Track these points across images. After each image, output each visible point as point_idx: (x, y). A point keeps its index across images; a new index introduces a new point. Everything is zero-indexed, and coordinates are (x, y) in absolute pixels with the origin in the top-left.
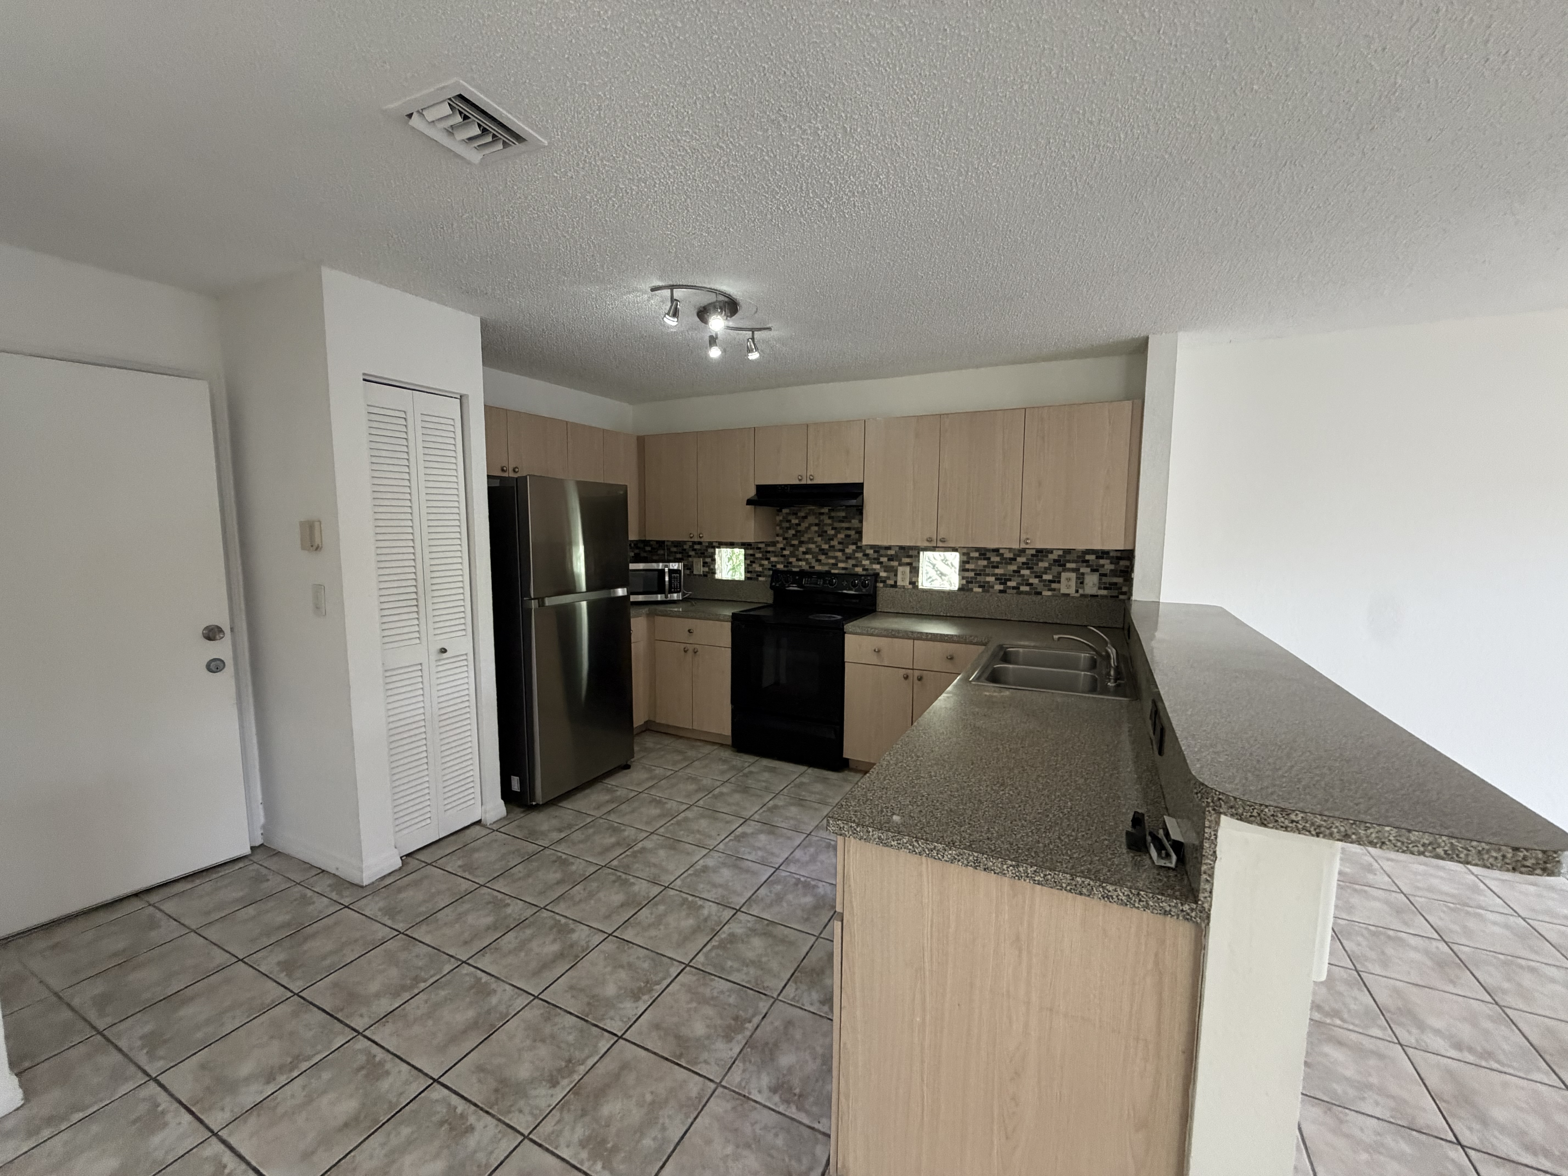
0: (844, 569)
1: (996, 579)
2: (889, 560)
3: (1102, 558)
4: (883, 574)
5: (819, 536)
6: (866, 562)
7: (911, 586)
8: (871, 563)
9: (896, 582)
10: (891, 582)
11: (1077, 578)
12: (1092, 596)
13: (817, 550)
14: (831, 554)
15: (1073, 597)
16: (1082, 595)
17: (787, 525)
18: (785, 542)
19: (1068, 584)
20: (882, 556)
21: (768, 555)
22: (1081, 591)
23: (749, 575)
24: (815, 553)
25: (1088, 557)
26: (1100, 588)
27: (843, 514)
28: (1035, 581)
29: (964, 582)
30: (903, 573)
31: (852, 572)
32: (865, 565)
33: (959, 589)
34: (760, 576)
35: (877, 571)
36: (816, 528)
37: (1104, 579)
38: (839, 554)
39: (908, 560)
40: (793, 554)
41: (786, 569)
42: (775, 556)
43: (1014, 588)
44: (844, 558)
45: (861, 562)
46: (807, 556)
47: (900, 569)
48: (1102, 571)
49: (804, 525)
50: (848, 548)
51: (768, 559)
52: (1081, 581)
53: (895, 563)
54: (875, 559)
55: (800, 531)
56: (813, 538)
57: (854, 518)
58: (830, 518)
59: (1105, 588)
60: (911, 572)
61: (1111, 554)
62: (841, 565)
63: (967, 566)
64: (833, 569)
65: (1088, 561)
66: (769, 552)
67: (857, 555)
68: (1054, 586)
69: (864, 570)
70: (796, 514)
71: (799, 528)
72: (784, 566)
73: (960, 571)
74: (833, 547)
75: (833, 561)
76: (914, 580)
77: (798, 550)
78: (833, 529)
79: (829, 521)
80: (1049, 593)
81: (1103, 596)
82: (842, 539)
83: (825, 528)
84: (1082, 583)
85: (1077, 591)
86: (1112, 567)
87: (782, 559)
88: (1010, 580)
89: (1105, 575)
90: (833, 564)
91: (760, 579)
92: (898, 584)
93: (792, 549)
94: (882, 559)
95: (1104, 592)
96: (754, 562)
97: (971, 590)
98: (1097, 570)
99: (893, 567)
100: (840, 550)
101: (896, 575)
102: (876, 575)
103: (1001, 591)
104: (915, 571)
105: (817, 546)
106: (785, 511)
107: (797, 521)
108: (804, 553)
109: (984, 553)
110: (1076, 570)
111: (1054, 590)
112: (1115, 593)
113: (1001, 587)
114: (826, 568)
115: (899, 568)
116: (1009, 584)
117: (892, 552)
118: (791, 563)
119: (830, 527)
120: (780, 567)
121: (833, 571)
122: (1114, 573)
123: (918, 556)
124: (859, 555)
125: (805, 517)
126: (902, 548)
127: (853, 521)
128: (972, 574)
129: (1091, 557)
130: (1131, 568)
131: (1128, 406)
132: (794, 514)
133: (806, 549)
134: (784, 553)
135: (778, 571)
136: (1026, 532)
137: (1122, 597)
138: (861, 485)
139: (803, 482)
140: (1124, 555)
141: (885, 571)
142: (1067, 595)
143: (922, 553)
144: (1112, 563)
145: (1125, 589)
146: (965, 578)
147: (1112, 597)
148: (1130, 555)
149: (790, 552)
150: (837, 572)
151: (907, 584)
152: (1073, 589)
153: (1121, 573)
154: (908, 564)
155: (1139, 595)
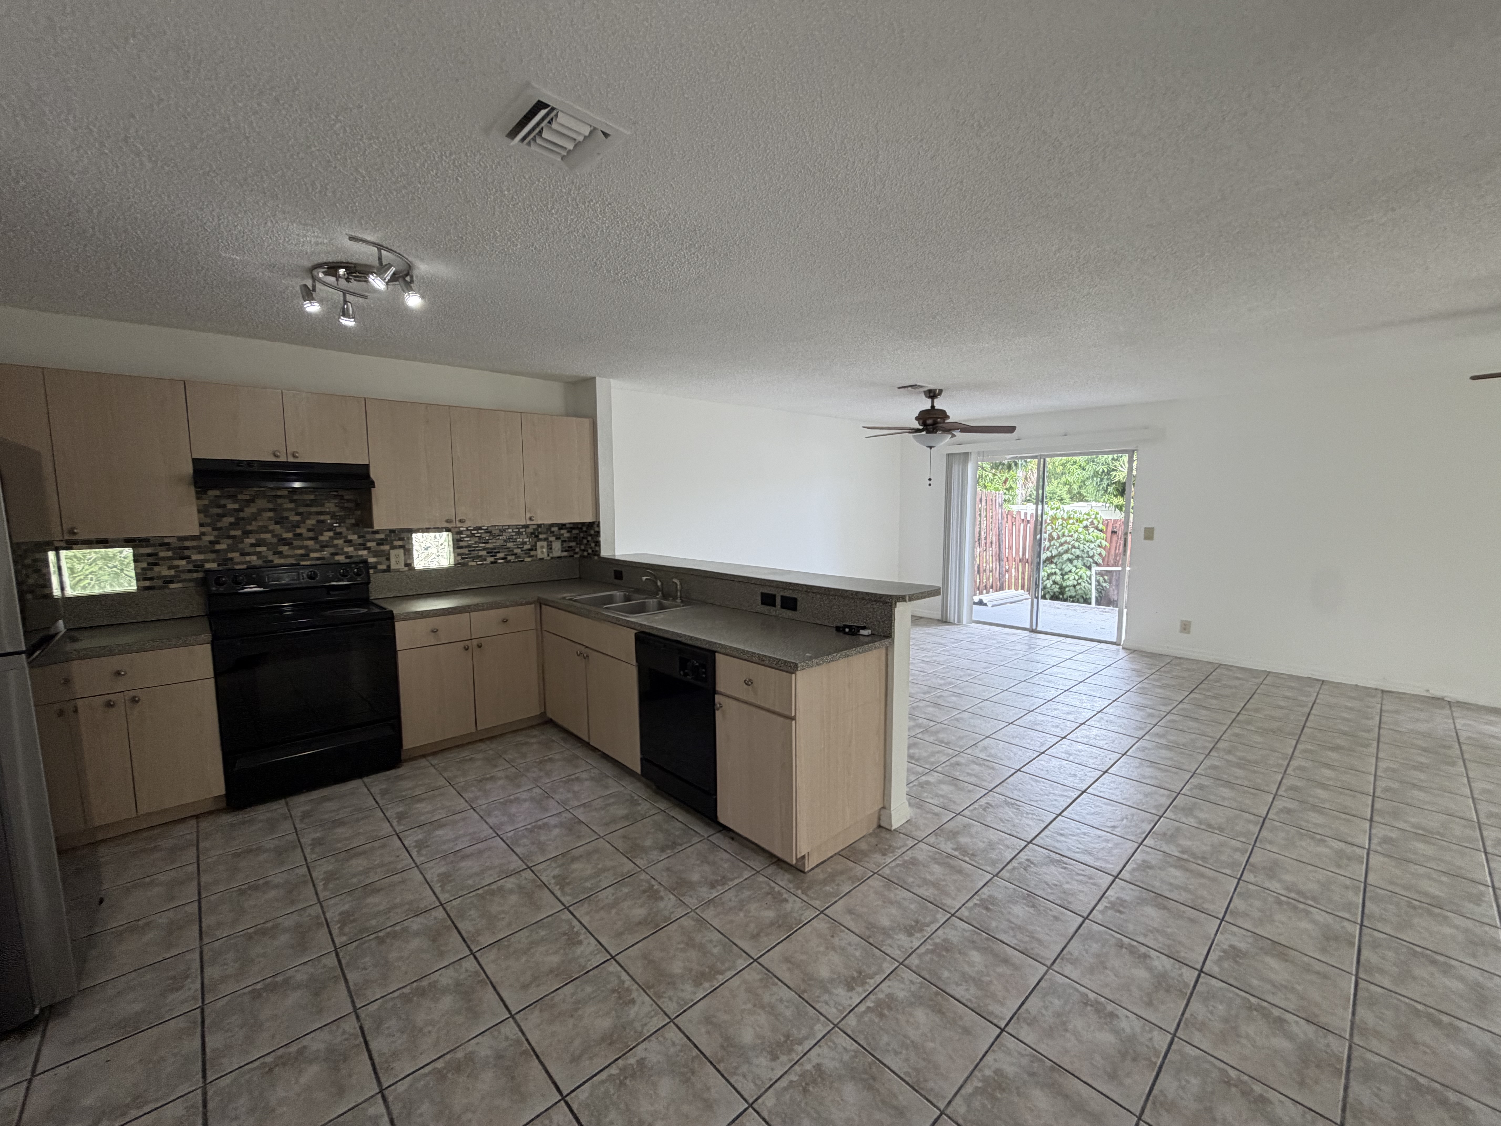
0: (318, 559)
1: (488, 553)
2: (378, 544)
3: (562, 529)
4: (372, 560)
5: (276, 523)
6: (349, 550)
7: (406, 569)
8: (356, 549)
9: (389, 566)
10: (384, 567)
11: (548, 545)
12: (558, 557)
13: (275, 540)
15: (547, 561)
16: (552, 558)
17: (219, 511)
18: (215, 533)
19: (542, 551)
20: (369, 541)
21: (187, 553)
22: (551, 555)
23: (147, 583)
24: (271, 544)
25: (553, 529)
26: (562, 551)
27: (312, 497)
28: (518, 551)
29: (459, 558)
30: (397, 556)
31: (332, 561)
32: (347, 552)
33: (456, 565)
34: (172, 582)
35: (364, 557)
36: (271, 514)
37: (565, 545)
38: (310, 543)
39: (400, 543)
40: (231, 549)
41: (221, 568)
42: (200, 553)
43: (502, 559)
44: (317, 547)
45: (343, 549)
46: (259, 549)
47: (393, 553)
48: (562, 539)
49: (248, 511)
50: (322, 535)
51: (188, 558)
52: (550, 548)
53: (387, 547)
54: (360, 545)
55: (243, 519)
56: (266, 527)
58: (291, 501)
59: (566, 551)
60: (405, 554)
61: (568, 526)
62: (313, 555)
63: (462, 544)
64: (304, 560)
65: (553, 532)
66: (187, 548)
67: (336, 542)
68: (532, 553)
69: (347, 557)
70: (233, 497)
71: (241, 515)
72: (219, 565)
73: (454, 548)
74: (300, 535)
75: (301, 551)
76: (408, 562)
77: (243, 542)
78: (297, 514)
79: (292, 505)
80: (529, 559)
81: (565, 557)
82: (313, 525)
83: (285, 514)
84: (551, 549)
85: (548, 555)
86: (568, 535)
87: (213, 556)
88: (499, 552)
89: (565, 541)
90: (302, 555)
91: (172, 586)
92: (392, 567)
93: (230, 541)
94: (369, 544)
95: (565, 554)
96: (157, 564)
97: (467, 564)
98: (559, 538)
99: (383, 551)
100: (311, 539)
101: (388, 559)
102: (365, 562)
103: (492, 563)
104: (408, 551)
105: (273, 536)
106: (212, 493)
107: (236, 506)
108: (252, 545)
109: (475, 531)
110: (546, 539)
111: (532, 556)
112: (571, 553)
113: (492, 559)
114: (292, 561)
115: (391, 551)
116: (499, 555)
117: (382, 536)
118: (231, 559)
119: (294, 513)
120: (213, 566)
121: (302, 563)
122: (570, 540)
123: (410, 539)
124: (340, 542)
125: (252, 501)
126: (392, 531)
127: (327, 505)
128: (466, 551)
129: (555, 529)
130: (582, 535)
131: (587, 422)
132: (230, 497)
133: (256, 540)
134: (218, 547)
135: (208, 572)
136: (530, 511)
137: (576, 556)
138: (367, 467)
139: (283, 459)
140: (576, 526)
141: (374, 556)
142: (542, 559)
143: (414, 535)
144: (568, 532)
145: (577, 550)
146: (459, 555)
147: (571, 556)
148: (580, 526)
149: (228, 545)
150: (308, 563)
151: (401, 566)
152: (546, 554)
153: (575, 539)
154: (401, 547)
155: (605, 553)
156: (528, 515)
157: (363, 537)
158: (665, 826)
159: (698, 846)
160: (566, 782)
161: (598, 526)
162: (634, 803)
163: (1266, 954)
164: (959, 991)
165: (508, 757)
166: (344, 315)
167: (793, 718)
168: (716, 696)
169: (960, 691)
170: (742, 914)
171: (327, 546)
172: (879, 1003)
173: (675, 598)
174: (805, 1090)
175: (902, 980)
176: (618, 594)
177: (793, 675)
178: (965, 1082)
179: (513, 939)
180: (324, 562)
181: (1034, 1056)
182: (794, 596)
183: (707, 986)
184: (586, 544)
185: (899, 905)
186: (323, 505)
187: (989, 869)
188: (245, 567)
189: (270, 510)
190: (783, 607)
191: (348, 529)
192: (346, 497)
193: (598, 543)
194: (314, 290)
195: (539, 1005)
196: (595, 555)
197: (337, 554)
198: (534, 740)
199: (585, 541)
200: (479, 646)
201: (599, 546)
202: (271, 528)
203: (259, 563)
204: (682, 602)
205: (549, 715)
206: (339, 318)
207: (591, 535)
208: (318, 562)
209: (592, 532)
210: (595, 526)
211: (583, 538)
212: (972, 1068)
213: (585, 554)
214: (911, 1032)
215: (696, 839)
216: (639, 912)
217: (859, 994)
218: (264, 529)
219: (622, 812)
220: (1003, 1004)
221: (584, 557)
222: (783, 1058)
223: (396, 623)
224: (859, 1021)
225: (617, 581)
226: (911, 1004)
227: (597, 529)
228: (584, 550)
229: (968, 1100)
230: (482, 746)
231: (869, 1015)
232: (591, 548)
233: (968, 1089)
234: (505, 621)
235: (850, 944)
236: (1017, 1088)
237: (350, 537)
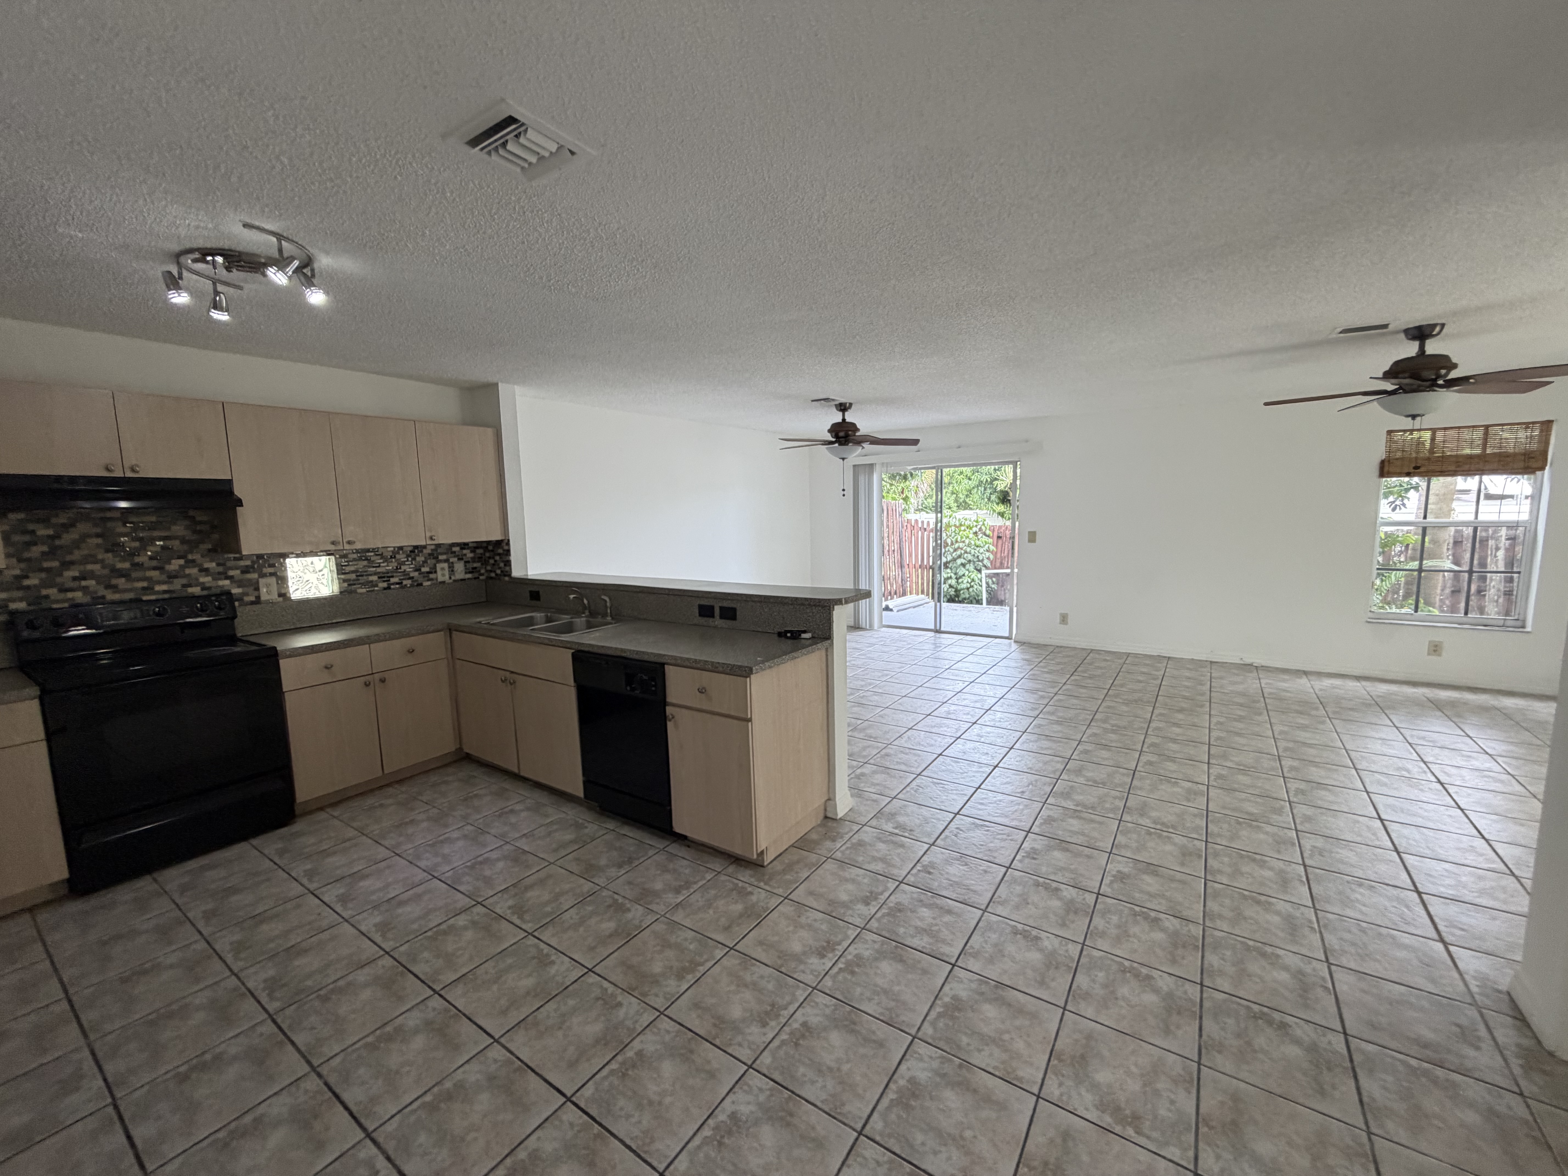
0: (165, 592)
1: (379, 578)
2: (243, 572)
3: (464, 549)
4: (235, 591)
5: (107, 551)
6: (206, 580)
7: (281, 599)
8: (214, 579)
9: (258, 598)
10: (252, 598)
11: (449, 567)
12: (462, 580)
13: (106, 572)
14: (134, 575)
15: (448, 584)
16: (455, 581)
17: (27, 538)
18: (23, 565)
19: (442, 574)
20: (231, 568)
22: (453, 578)
24: (101, 576)
25: (454, 549)
26: (466, 573)
27: (148, 519)
28: (415, 574)
29: (346, 585)
30: (268, 586)
31: (184, 594)
32: (203, 583)
33: (341, 592)
35: (226, 588)
36: (99, 541)
37: (470, 566)
38: (155, 574)
39: (271, 570)
40: (45, 584)
41: (32, 608)
42: (5, 590)
43: (397, 584)
44: (164, 577)
45: (197, 579)
46: (84, 583)
47: (262, 581)
48: (465, 559)
49: (67, 538)
50: (170, 564)
52: (452, 570)
53: (255, 576)
54: (219, 573)
55: (61, 547)
56: (93, 556)
57: (175, 524)
59: (470, 573)
60: (277, 583)
61: (471, 545)
62: (159, 588)
63: (347, 569)
64: (147, 595)
65: (455, 552)
67: (187, 571)
68: (432, 576)
69: (203, 589)
70: (45, 521)
71: (58, 542)
72: (29, 605)
73: (338, 574)
74: (140, 564)
75: (143, 584)
76: (283, 591)
77: (61, 575)
78: (134, 539)
79: (127, 529)
80: (429, 583)
81: (469, 579)
82: (156, 552)
83: (119, 540)
84: (453, 571)
85: (450, 578)
86: (471, 555)
87: (20, 594)
88: (392, 577)
89: (468, 562)
90: (144, 588)
92: (263, 598)
93: (43, 575)
94: (231, 573)
95: (469, 576)
97: (355, 592)
98: (462, 559)
99: (250, 580)
100: (155, 568)
101: (257, 589)
102: (228, 593)
103: (385, 589)
104: (282, 580)
105: (104, 567)
106: (13, 516)
107: (50, 532)
108: (75, 579)
109: (363, 554)
110: (447, 561)
111: (432, 580)
112: (476, 575)
113: (385, 585)
114: (131, 596)
115: (260, 580)
116: (393, 580)
117: (248, 563)
118: (47, 597)
119: (130, 538)
120: (22, 606)
121: (145, 598)
122: (474, 560)
123: (283, 565)
124: (194, 571)
125: (73, 525)
126: (260, 556)
128: (353, 576)
129: (456, 549)
130: (487, 555)
131: (490, 431)
132: (38, 521)
133: (80, 572)
134: (26, 582)
135: (13, 613)
136: (430, 531)
137: (481, 578)
138: (230, 482)
139: (118, 474)
140: (479, 545)
141: (239, 587)
142: (443, 582)
143: (288, 561)
144: (472, 552)
145: (483, 571)
146: (344, 581)
147: (475, 578)
148: (485, 545)
149: (41, 579)
150: (153, 597)
151: (274, 596)
152: (447, 577)
153: (480, 559)
154: (271, 574)
155: (516, 572)
156: (428, 534)
157: (223, 565)
158: (618, 844)
159: (655, 857)
160: (500, 816)
161: (508, 544)
162: (578, 826)
163: (1144, 873)
164: (916, 942)
165: (424, 798)
166: (215, 308)
167: (750, 720)
168: (667, 708)
169: (880, 691)
170: (711, 912)
171: (176, 577)
172: (849, 964)
173: (605, 615)
174: (797, 1045)
175: (866, 942)
176: (539, 615)
177: (748, 679)
178: (929, 1010)
179: (479, 971)
180: (174, 595)
181: (981, 980)
182: (734, 606)
183: (691, 978)
184: (494, 565)
185: (853, 881)
186: (169, 529)
187: (925, 840)
188: (66, 605)
189: (98, 536)
190: (722, 617)
191: (202, 556)
192: (198, 519)
193: (508, 563)
194: (181, 278)
195: (522, 1025)
196: (505, 576)
197: (190, 586)
198: (450, 778)
199: (492, 561)
200: (383, 681)
201: (510, 565)
202: (100, 557)
203: (86, 599)
204: (613, 619)
205: (467, 750)
206: (209, 311)
207: (499, 554)
208: (166, 596)
209: (500, 551)
210: (504, 544)
211: (489, 558)
212: (933, 999)
213: (493, 575)
214: (880, 981)
215: (651, 853)
216: (609, 926)
217: (831, 960)
218: (91, 559)
219: (569, 836)
220: (951, 945)
221: (491, 578)
222: (773, 1023)
223: (281, 661)
224: (834, 981)
225: (534, 603)
226: (876, 959)
227: (506, 548)
228: (491, 571)
229: (933, 1024)
230: (390, 790)
231: (842, 974)
232: (500, 568)
233: (933, 1015)
234: (411, 651)
235: (815, 920)
236: (971, 1007)
237: (206, 565)
